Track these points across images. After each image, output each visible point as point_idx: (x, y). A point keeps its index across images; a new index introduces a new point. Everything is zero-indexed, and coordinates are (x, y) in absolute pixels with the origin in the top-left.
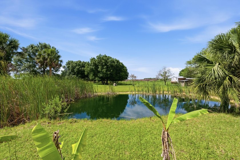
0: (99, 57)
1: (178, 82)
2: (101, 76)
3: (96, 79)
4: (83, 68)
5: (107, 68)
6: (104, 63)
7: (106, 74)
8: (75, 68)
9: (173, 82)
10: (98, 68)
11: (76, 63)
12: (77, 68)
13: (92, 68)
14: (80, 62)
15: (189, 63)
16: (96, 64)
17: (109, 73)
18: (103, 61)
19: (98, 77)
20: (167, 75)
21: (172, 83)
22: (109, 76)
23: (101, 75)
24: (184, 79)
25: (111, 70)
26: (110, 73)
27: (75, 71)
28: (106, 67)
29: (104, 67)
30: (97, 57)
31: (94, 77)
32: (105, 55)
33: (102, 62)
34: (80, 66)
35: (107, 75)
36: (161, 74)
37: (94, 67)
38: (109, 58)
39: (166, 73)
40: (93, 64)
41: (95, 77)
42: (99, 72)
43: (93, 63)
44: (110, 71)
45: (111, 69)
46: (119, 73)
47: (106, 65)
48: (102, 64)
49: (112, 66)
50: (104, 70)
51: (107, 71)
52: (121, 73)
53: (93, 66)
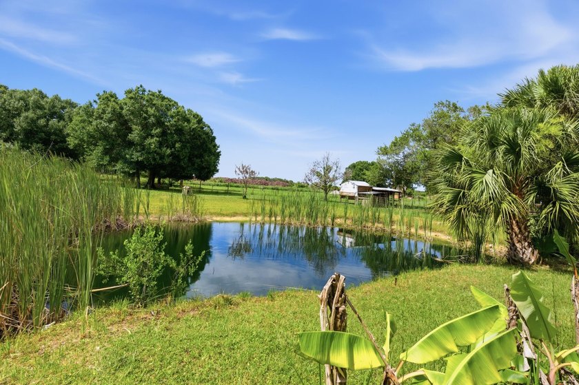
0: (136, 96)
1: (356, 195)
2: (140, 159)
3: (119, 166)
4: (54, 122)
5: (164, 134)
6: (155, 116)
7: (158, 154)
8: (19, 115)
9: (344, 194)
10: (130, 130)
11: (21, 99)
12: (27, 118)
13: (105, 128)
14: (42, 95)
15: (384, 151)
16: (120, 116)
17: (169, 151)
18: (151, 111)
19: (126, 161)
20: (331, 175)
21: (343, 197)
22: (167, 161)
23: (136, 156)
24: (369, 189)
25: (177, 145)
26: (172, 154)
27: (17, 129)
28: (158, 130)
29: (153, 132)
30: (130, 92)
31: (107, 158)
32: (160, 92)
33: (146, 112)
34: (39, 112)
35: (162, 157)
36: (317, 172)
37: (112, 126)
38: (171, 104)
39: (328, 169)
40: (110, 115)
41: (114, 160)
42: (131, 144)
43: (109, 109)
44: (174, 147)
45: (176, 142)
46: (201, 156)
47: (159, 123)
48: (145, 118)
49: (180, 131)
50: (152, 142)
51: (161, 144)
52: (207, 158)
53: (110, 121)
